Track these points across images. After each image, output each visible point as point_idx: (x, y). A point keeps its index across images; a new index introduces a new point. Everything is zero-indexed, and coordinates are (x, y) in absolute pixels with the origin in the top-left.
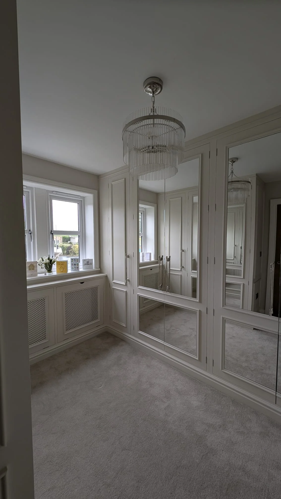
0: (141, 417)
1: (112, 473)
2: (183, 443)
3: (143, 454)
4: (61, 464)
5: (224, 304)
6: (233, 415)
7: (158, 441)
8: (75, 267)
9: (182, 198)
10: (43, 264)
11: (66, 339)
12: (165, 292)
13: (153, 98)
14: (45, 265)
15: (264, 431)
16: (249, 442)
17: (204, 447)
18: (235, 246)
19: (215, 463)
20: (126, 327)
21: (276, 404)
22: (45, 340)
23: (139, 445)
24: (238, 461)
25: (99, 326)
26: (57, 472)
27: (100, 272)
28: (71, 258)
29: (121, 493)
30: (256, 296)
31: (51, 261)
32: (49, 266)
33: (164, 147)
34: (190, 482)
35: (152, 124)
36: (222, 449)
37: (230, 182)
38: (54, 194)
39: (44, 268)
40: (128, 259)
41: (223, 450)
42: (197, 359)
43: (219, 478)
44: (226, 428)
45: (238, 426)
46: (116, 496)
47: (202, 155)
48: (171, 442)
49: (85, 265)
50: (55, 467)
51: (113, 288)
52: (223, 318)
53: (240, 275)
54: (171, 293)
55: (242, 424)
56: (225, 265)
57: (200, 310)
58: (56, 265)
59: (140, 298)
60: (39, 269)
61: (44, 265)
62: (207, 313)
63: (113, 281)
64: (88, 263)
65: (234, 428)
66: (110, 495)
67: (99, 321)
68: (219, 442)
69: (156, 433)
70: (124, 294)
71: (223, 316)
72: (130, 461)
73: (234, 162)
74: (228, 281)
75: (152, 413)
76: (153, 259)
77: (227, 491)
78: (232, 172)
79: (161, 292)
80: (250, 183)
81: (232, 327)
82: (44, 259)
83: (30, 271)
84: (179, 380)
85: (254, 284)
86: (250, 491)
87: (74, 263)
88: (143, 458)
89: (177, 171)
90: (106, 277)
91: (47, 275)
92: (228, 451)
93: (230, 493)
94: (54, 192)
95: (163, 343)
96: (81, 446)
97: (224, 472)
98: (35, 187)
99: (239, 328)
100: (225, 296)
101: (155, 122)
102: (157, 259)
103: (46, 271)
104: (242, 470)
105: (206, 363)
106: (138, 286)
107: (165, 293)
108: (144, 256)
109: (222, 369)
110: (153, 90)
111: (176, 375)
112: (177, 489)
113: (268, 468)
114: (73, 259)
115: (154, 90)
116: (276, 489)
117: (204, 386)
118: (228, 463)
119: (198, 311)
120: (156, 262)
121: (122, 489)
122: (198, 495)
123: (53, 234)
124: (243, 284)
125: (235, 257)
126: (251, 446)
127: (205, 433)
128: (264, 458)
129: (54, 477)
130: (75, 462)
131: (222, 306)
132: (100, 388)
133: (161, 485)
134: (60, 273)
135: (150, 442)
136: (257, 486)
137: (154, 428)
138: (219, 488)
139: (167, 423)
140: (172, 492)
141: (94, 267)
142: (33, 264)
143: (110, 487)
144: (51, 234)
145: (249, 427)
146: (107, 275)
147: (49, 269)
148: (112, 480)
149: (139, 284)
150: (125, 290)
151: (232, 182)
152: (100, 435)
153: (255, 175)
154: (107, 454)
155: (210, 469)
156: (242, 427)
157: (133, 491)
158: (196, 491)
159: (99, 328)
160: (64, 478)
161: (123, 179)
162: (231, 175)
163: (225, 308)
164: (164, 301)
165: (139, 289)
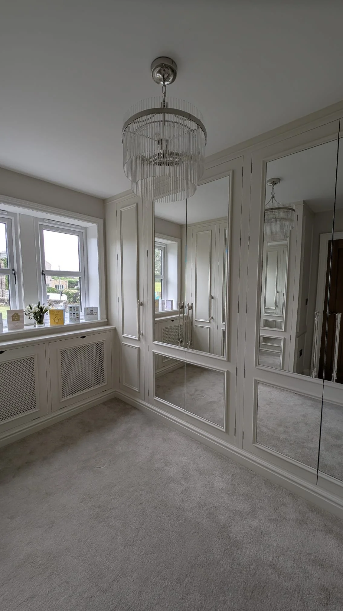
0: (152, 504)
1: (110, 576)
2: (201, 535)
3: (151, 551)
4: (46, 565)
5: (258, 363)
6: (265, 499)
7: (171, 533)
8: (75, 317)
9: (211, 231)
10: (31, 313)
11: (63, 408)
12: (186, 348)
13: (164, 87)
14: (34, 314)
15: (301, 518)
16: (283, 532)
17: (226, 540)
18: (278, 292)
19: (239, 559)
20: (139, 392)
21: (317, 484)
22: (35, 409)
23: (146, 539)
24: (268, 556)
25: (106, 391)
26: (40, 576)
27: (108, 323)
28: (69, 306)
29: (120, 600)
30: (299, 352)
31: (41, 309)
32: (39, 316)
33: (179, 155)
34: (207, 583)
35: (161, 121)
36: (250, 541)
37: (268, 210)
38: (46, 222)
39: (33, 318)
40: (141, 307)
41: (250, 543)
42: (224, 430)
43: (243, 578)
44: (255, 515)
45: (271, 512)
46: (112, 604)
47: (233, 172)
48: (187, 534)
49: (88, 314)
50: (37, 569)
51: (123, 344)
52: (256, 380)
53: (281, 328)
54: (193, 350)
55: (276, 509)
57: (228, 371)
58: (49, 314)
59: (156, 356)
60: (26, 319)
61: (32, 315)
62: (236, 375)
63: (123, 335)
64: (91, 312)
65: (265, 514)
66: (106, 603)
67: (106, 385)
68: (246, 533)
69: (169, 523)
70: (137, 351)
71: (256, 378)
72: (134, 560)
73: (275, 184)
74: (262, 334)
75: (165, 498)
76: (175, 308)
77: (252, 593)
78: (273, 197)
79: (181, 348)
80: (294, 211)
81: (269, 391)
82: (33, 308)
83: (13, 322)
84: (201, 456)
85: (298, 339)
86: (280, 593)
87: (73, 312)
88: (151, 555)
89: (196, 189)
90: (115, 329)
91: (37, 328)
92: (256, 543)
93: (256, 597)
94: (45, 221)
95: (183, 411)
96: (73, 541)
97: (250, 571)
98: (19, 213)
99: (278, 392)
100: (259, 353)
101: (166, 119)
103: (36, 322)
104: (272, 567)
105: (235, 435)
106: (153, 342)
107: (186, 350)
108: (164, 305)
109: (253, 443)
110: (164, 77)
111: (198, 450)
112: (190, 594)
113: (304, 564)
114: (71, 308)
115: (166, 76)
116: (312, 589)
117: (232, 463)
118: (255, 559)
119: (225, 371)
120: (179, 311)
121: (121, 595)
122: (216, 599)
123: (44, 275)
124: (285, 339)
125: (277, 306)
126: (285, 537)
127: (229, 523)
128: (300, 552)
129: (35, 583)
130: (64, 563)
131: (255, 366)
132: (103, 467)
133: (171, 588)
134: (54, 325)
135: (161, 535)
136: (289, 586)
137: (166, 516)
138: (243, 590)
139: (183, 511)
140: (183, 598)
141: (99, 317)
142: (18, 314)
143: (105, 594)
144: (42, 275)
145: (283, 513)
146: (115, 327)
147: (39, 320)
148: (109, 584)
149: (155, 339)
150: (138, 347)
151: (272, 209)
152: (97, 527)
153: (302, 203)
154: (105, 552)
155: (233, 567)
156: (275, 514)
157: (135, 598)
158: (214, 595)
159: (106, 393)
160: (48, 583)
161: (134, 204)
162: (271, 201)
163: (258, 369)
164: (185, 360)
165: (154, 345)
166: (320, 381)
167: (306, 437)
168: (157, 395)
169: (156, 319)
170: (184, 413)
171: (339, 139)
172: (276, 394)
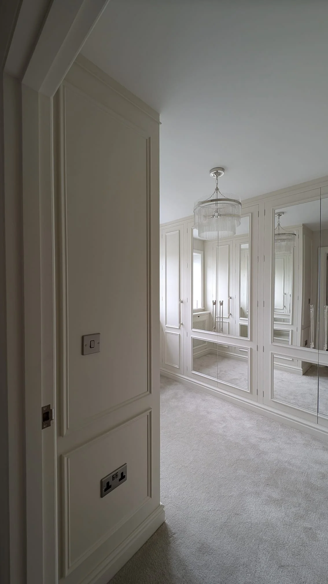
2: (240, 447)
5: (273, 341)
9: (229, 245)
17: (257, 450)
18: (285, 294)
20: (179, 369)
21: (317, 424)
30: (305, 343)
36: (272, 452)
37: (277, 234)
40: (182, 304)
42: (249, 392)
47: (252, 214)
51: (166, 332)
53: (289, 322)
55: (289, 439)
56: (273, 314)
57: (252, 347)
59: (194, 340)
62: (257, 350)
63: (166, 325)
70: (178, 337)
71: (273, 352)
73: (280, 216)
74: (276, 327)
78: (279, 225)
79: (214, 333)
80: (295, 235)
85: (303, 331)
95: (216, 380)
99: (288, 374)
102: (204, 307)
105: (257, 395)
106: (191, 329)
107: (218, 334)
109: (271, 398)
110: (217, 176)
111: (230, 407)
113: (308, 462)
119: (249, 348)
120: (203, 309)
124: (292, 331)
125: (285, 306)
127: (257, 443)
128: (306, 457)
131: (271, 344)
149: (193, 327)
150: (178, 334)
151: (279, 234)
153: (302, 226)
155: (263, 462)
161: (177, 230)
162: (278, 227)
163: (273, 345)
164: (218, 341)
165: (193, 332)
166: (316, 351)
167: (311, 402)
168: (194, 369)
169: (194, 314)
170: (217, 382)
171: (321, 199)
172: (286, 376)
